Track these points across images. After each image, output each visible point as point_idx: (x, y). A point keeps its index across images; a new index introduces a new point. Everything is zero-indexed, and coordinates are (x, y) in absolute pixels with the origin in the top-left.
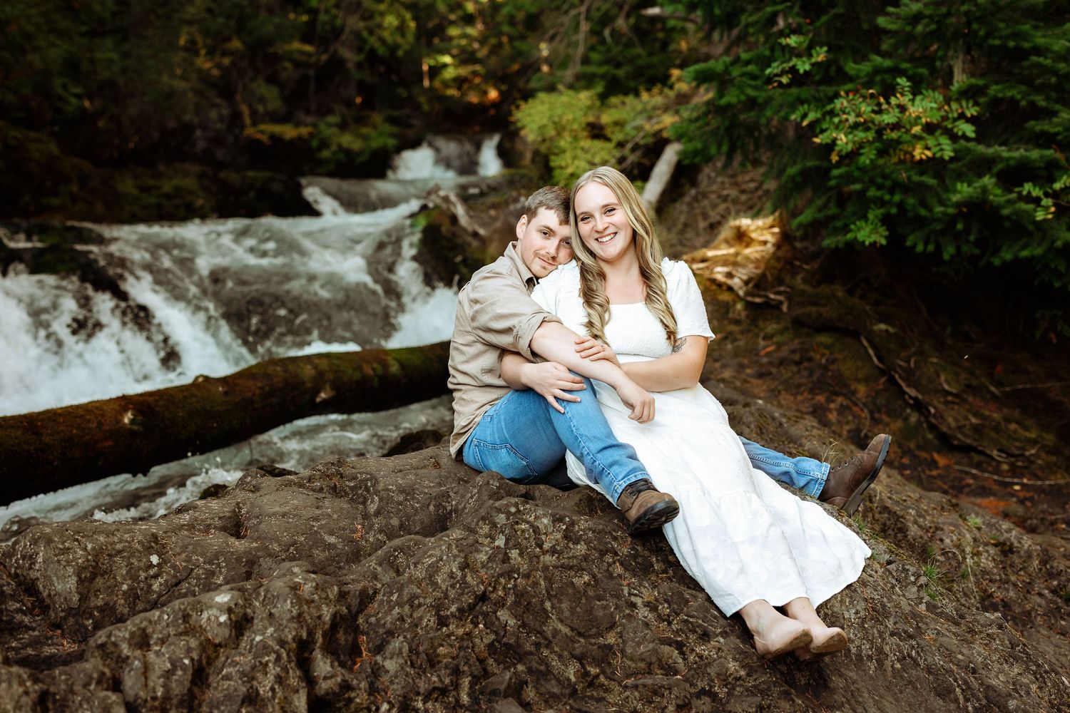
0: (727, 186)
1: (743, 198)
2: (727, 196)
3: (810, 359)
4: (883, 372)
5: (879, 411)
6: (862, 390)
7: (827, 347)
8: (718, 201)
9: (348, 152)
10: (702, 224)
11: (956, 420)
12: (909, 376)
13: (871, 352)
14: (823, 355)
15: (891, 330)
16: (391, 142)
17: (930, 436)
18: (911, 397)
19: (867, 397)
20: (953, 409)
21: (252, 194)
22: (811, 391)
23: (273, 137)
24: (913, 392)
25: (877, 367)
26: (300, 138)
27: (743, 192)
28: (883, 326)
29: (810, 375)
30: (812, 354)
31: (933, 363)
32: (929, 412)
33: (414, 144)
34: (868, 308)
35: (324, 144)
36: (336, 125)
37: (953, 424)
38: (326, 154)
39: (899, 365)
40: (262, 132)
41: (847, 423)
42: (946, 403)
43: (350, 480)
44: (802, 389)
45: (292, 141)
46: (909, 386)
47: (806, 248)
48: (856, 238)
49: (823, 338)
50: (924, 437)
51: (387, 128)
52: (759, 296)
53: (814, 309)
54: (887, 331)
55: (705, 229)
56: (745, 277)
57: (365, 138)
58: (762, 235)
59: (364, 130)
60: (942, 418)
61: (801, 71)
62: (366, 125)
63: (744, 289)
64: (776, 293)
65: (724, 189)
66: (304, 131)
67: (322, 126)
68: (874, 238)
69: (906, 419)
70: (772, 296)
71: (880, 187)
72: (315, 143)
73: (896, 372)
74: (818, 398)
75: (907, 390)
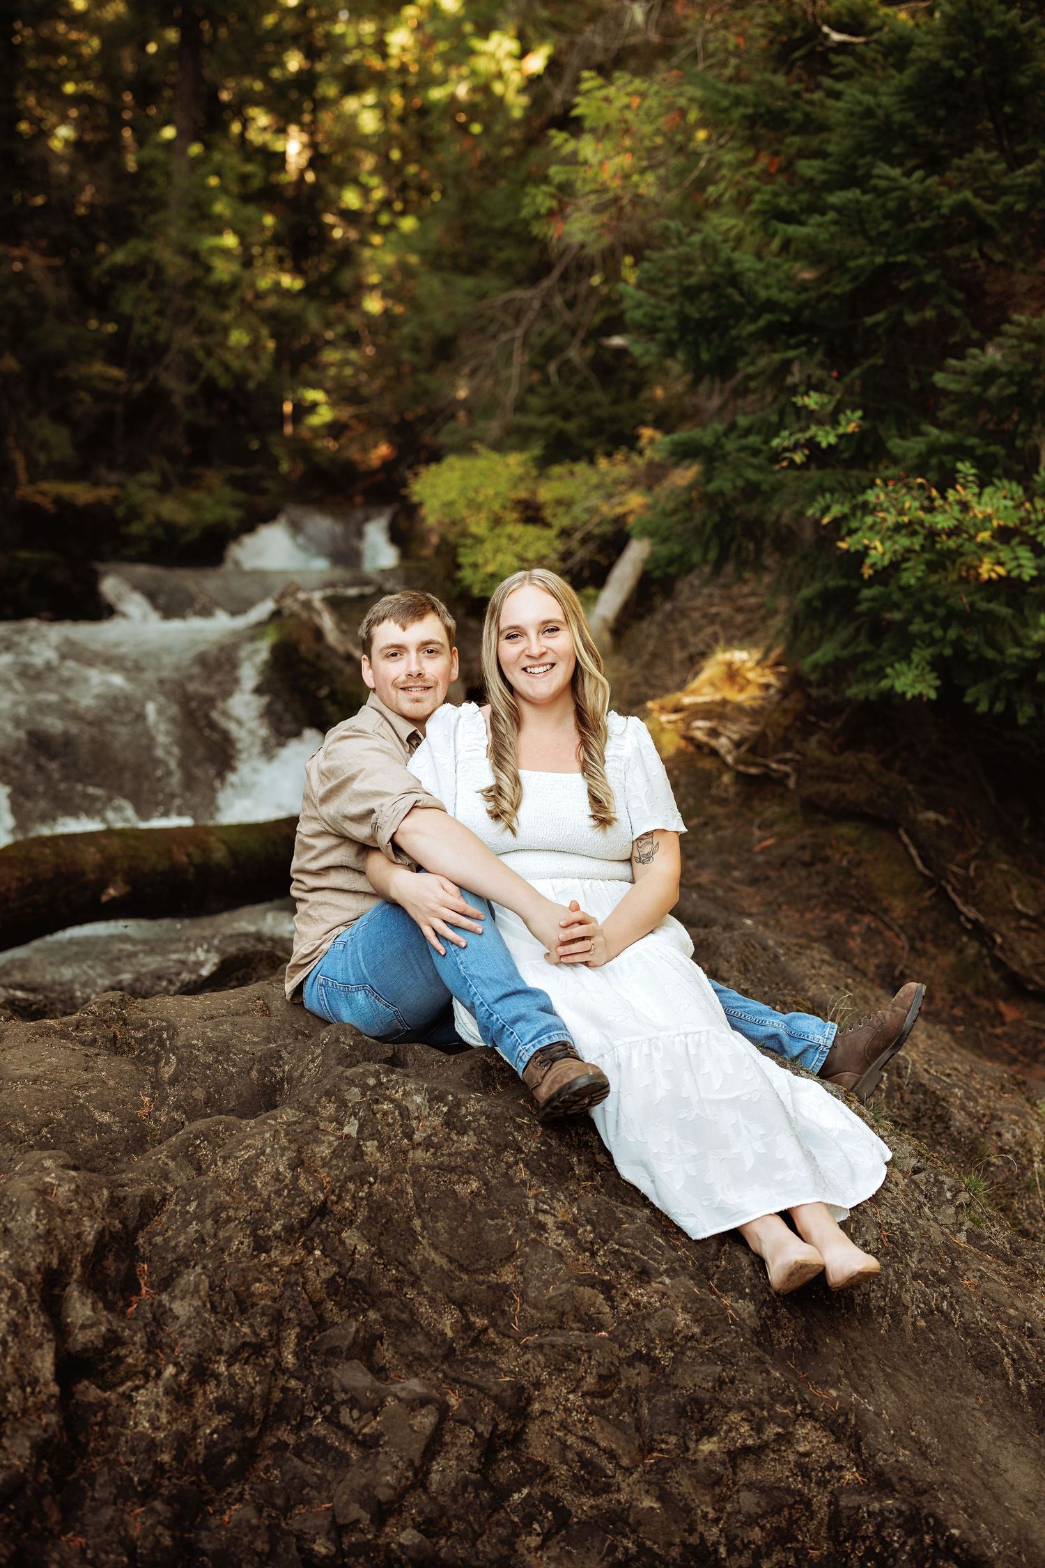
0: (716, 600)
1: (740, 618)
2: (717, 614)
3: (826, 860)
4: (929, 882)
5: (922, 939)
6: (898, 907)
7: (850, 843)
8: (703, 622)
9: (170, 527)
11: (1032, 955)
12: (967, 888)
13: (913, 852)
14: (845, 854)
15: (943, 821)
16: (234, 515)
17: (994, 977)
18: (968, 920)
19: (906, 917)
20: (1028, 938)
21: (24, 584)
22: (825, 906)
23: (59, 501)
24: (971, 913)
25: (922, 874)
26: (99, 503)
27: (739, 610)
28: (931, 815)
29: (825, 883)
30: (829, 852)
31: (1001, 871)
32: (994, 941)
33: (268, 518)
34: (910, 787)
35: (134, 513)
36: (154, 486)
37: (1028, 961)
38: (136, 528)
39: (955, 874)
40: (43, 494)
41: (876, 954)
42: (1019, 929)
43: (137, 1029)
44: (813, 902)
45: (87, 506)
46: (966, 903)
47: (825, 697)
48: (892, 687)
49: (846, 830)
50: (985, 978)
51: (228, 493)
52: (755, 765)
53: (834, 787)
54: (937, 822)
56: (736, 737)
57: (196, 507)
58: (762, 675)
59: (195, 496)
60: (1012, 950)
61: (824, 445)
62: (197, 488)
63: (735, 753)
64: (781, 761)
65: (712, 605)
66: (105, 494)
67: (132, 488)
68: (920, 688)
69: (961, 951)
70: (774, 766)
71: (929, 618)
72: (120, 512)
73: (949, 882)
74: (836, 916)
75: (964, 909)
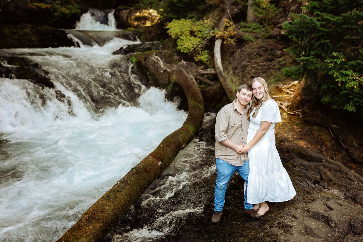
0: (253, 63)
1: (260, 68)
2: (255, 67)
3: (313, 134)
4: (334, 139)
5: (335, 151)
6: (328, 143)
7: (317, 130)
9: (63, 14)
10: (248, 76)
11: (358, 155)
12: (344, 141)
13: (332, 133)
14: (316, 133)
15: (337, 127)
16: (79, 11)
17: (348, 158)
18: (345, 148)
19: (331, 146)
20: (356, 151)
21: (50, 36)
22: (315, 145)
23: (38, 7)
24: (345, 147)
25: (333, 137)
26: (47, 8)
27: (259, 66)
28: (335, 126)
29: (314, 139)
30: (313, 132)
31: (350, 138)
32: (350, 152)
33: (85, 12)
34: (330, 120)
35: (55, 10)
36: (59, 4)
37: (357, 156)
38: (56, 14)
39: (341, 138)
40: (34, 5)
41: (329, 155)
42: (355, 150)
44: (313, 143)
45: (44, 9)
46: (344, 144)
47: (306, 98)
48: (346, 109)
49: (315, 128)
50: (347, 159)
51: (77, 6)
52: (292, 112)
53: (312, 118)
54: (336, 127)
55: (249, 78)
56: (286, 105)
57: (70, 9)
58: (287, 90)
59: (69, 6)
60: (354, 154)
61: (338, 63)
63: (287, 109)
64: (298, 112)
65: (253, 64)
66: (49, 6)
67: (54, 4)
68: (352, 110)
69: (342, 154)
70: (297, 112)
72: (52, 10)
73: (340, 140)
74: (318, 146)
75: (344, 145)
